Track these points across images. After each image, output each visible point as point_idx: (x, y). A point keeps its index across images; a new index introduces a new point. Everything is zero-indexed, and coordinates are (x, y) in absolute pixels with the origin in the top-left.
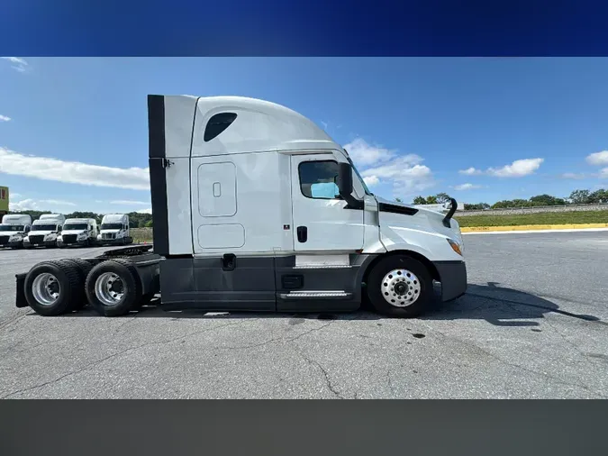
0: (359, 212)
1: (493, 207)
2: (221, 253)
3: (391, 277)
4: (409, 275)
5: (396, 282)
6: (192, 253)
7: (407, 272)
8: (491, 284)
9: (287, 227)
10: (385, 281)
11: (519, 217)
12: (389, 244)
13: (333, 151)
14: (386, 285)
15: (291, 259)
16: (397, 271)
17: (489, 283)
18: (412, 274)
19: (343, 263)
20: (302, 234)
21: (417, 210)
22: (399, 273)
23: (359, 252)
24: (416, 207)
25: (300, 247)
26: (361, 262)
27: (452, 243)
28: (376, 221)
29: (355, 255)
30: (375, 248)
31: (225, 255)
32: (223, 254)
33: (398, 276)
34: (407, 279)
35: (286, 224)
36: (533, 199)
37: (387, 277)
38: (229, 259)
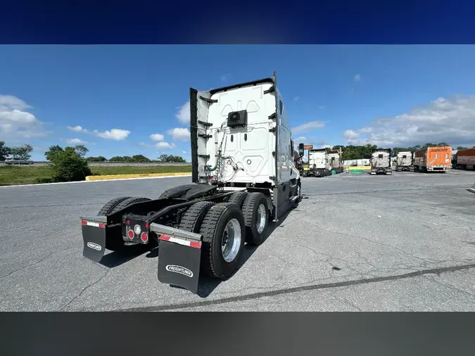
1: (110, 160)
36: (134, 157)
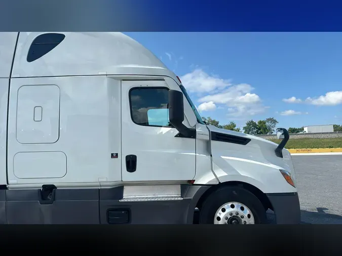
0: (191, 141)
2: (39, 184)
3: (224, 210)
4: (242, 209)
5: (229, 217)
6: (6, 184)
7: (240, 205)
8: (320, 210)
9: (115, 156)
10: (218, 215)
11: (336, 140)
12: (222, 175)
13: (165, 78)
14: (219, 219)
15: (118, 190)
16: (230, 204)
17: (318, 209)
18: (245, 207)
19: (174, 194)
20: (131, 163)
21: (249, 140)
22: (232, 206)
23: (191, 183)
24: (248, 136)
25: (128, 177)
26: (193, 193)
27: (284, 174)
28: (208, 150)
29: (186, 185)
30: (206, 179)
31: (44, 186)
32: (41, 185)
33: (231, 210)
34: (241, 213)
35: (115, 152)
37: (220, 211)
38: (48, 191)
